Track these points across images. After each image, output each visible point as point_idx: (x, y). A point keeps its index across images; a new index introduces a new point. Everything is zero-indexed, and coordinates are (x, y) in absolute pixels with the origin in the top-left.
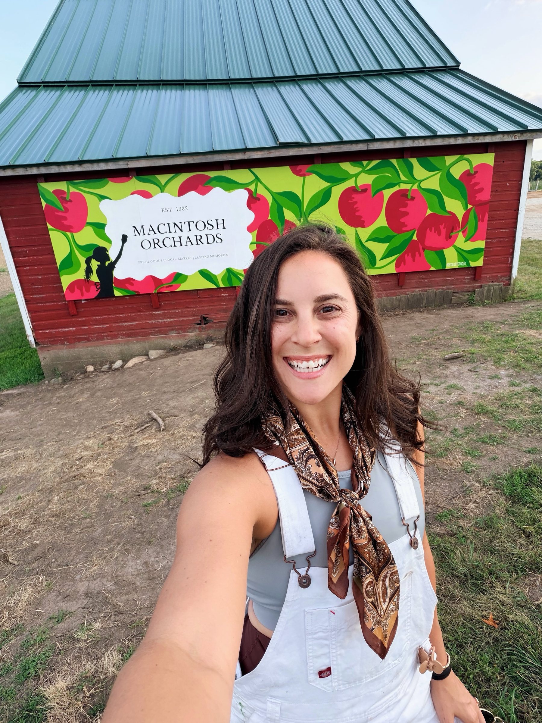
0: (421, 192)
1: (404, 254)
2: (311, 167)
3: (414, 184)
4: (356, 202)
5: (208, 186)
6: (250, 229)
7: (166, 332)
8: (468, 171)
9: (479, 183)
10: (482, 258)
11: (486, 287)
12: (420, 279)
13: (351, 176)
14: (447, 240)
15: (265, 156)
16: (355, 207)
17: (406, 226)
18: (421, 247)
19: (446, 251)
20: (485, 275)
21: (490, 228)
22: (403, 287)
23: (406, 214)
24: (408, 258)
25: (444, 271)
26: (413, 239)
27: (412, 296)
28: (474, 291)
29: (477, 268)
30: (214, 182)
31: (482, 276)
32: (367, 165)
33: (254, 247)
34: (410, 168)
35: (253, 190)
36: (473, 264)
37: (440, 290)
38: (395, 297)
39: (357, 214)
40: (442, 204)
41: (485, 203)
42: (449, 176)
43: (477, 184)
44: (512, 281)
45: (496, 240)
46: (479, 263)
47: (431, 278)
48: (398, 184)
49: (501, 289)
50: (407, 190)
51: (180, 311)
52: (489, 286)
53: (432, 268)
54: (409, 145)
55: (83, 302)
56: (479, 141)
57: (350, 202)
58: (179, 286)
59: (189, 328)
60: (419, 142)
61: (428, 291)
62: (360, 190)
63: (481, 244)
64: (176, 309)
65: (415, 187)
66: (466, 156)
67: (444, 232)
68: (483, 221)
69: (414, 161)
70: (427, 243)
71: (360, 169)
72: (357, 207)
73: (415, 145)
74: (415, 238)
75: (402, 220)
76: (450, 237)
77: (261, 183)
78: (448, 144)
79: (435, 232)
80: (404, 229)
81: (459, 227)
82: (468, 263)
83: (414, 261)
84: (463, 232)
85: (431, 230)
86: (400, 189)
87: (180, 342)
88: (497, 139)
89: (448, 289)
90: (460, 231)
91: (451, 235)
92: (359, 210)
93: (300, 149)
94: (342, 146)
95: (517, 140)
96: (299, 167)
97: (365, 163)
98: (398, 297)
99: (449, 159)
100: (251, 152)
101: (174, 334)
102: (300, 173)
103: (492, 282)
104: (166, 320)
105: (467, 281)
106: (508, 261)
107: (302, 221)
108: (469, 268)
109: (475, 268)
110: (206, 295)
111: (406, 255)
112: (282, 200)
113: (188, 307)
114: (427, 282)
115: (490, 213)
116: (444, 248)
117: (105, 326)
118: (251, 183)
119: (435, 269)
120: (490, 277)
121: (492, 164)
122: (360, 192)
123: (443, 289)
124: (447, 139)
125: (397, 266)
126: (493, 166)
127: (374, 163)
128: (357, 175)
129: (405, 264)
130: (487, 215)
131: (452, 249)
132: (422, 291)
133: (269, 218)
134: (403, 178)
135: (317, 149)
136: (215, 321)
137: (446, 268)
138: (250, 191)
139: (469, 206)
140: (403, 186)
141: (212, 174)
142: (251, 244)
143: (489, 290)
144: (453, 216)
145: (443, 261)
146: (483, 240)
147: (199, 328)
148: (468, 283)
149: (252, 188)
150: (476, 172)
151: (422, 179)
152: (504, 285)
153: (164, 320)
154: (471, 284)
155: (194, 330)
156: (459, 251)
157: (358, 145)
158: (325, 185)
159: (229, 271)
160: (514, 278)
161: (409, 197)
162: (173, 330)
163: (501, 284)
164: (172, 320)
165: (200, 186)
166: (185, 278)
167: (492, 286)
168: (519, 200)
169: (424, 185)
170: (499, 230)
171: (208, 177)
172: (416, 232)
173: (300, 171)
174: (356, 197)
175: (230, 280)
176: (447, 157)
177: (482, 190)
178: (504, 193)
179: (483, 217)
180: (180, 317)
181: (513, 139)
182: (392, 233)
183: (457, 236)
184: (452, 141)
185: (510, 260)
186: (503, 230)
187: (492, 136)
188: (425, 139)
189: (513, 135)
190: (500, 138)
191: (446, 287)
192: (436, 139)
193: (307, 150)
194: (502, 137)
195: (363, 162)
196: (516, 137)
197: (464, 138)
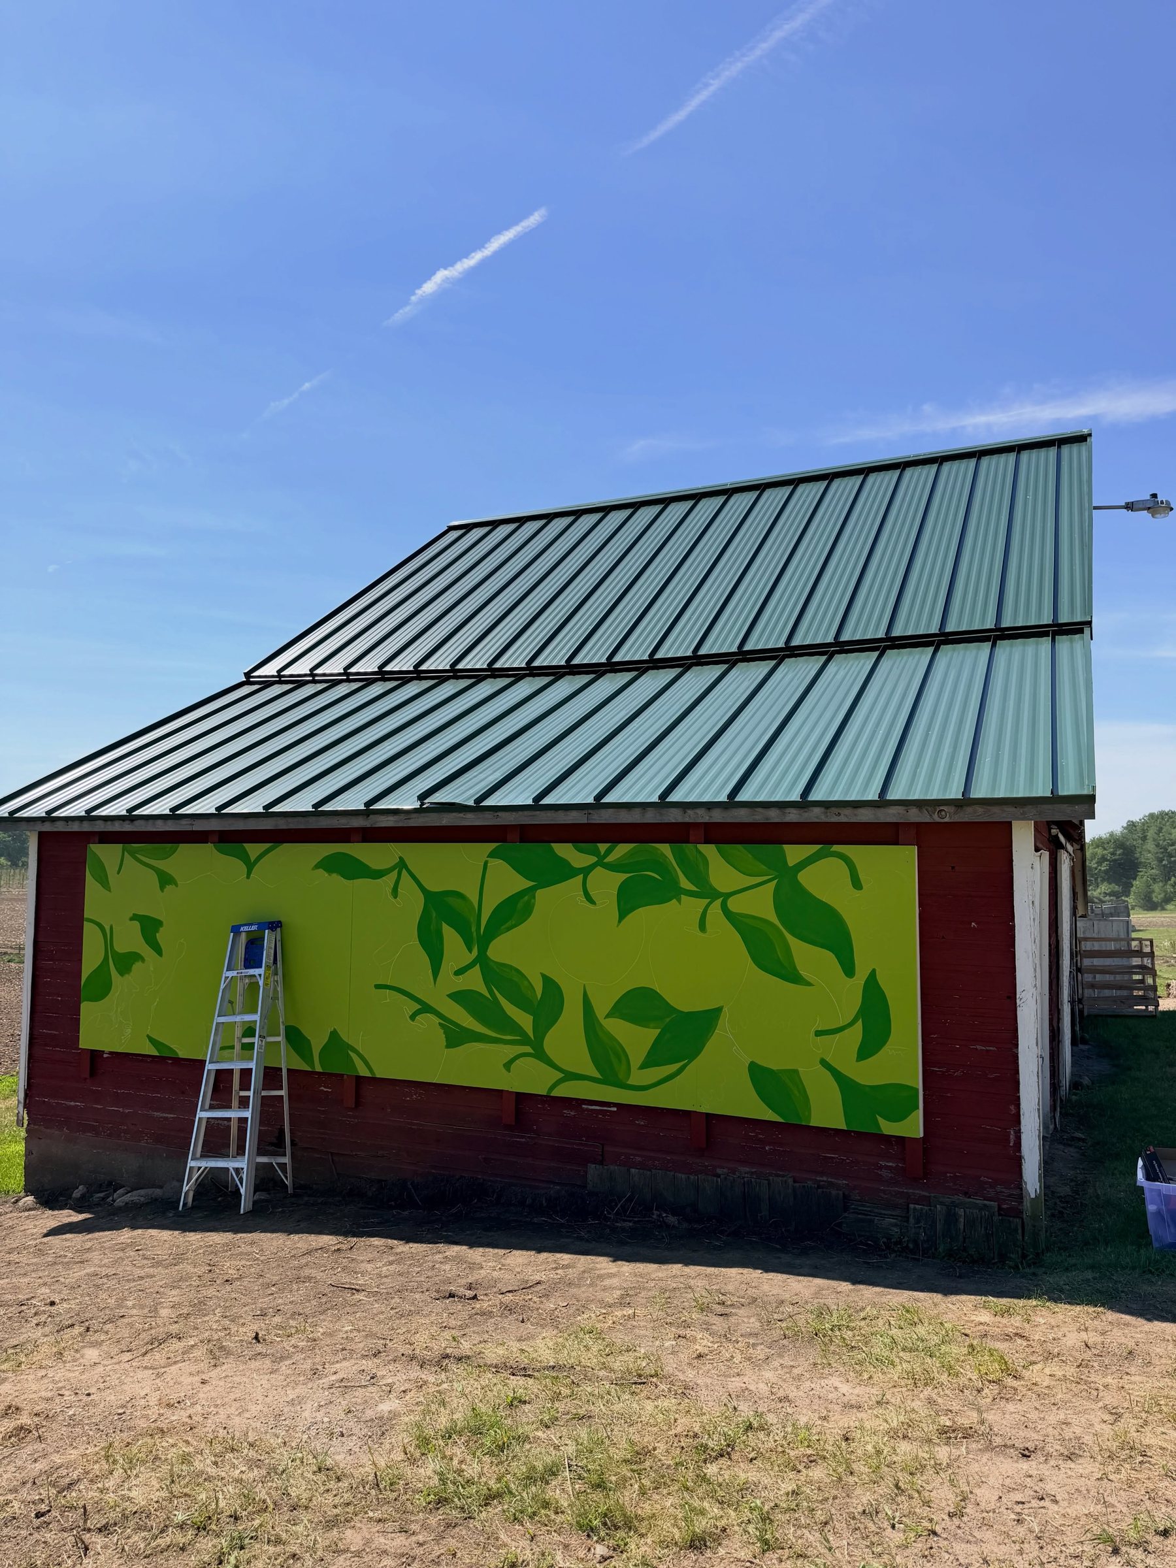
10: (920, 1114)
11: (942, 1204)
13: (575, 872)
15: (401, 824)
25: (806, 1131)
28: (908, 1209)
32: (608, 852)
36: (889, 1128)
37: (807, 1185)
38: (683, 1176)
44: (1027, 1203)
45: (959, 1072)
46: (913, 1127)
48: (676, 897)
49: (991, 1222)
53: (771, 1116)
55: (105, 1056)
56: (843, 819)
60: (695, 813)
61: (771, 1179)
66: (836, 848)
69: (709, 851)
71: (593, 860)
77: (408, 871)
82: (873, 1121)
86: (679, 907)
88: (891, 816)
89: (831, 1184)
94: (538, 813)
95: (947, 820)
97: (603, 847)
98: (692, 1177)
99: (794, 852)
100: (378, 816)
103: (966, 1194)
105: (885, 1174)
106: (1008, 1140)
108: (878, 1137)
109: (899, 1141)
117: (127, 1111)
118: (391, 869)
119: (782, 1120)
120: (956, 1177)
123: (817, 1182)
124: (760, 810)
127: (624, 848)
128: (586, 871)
132: (756, 1174)
134: (686, 884)
135: (490, 817)
137: (811, 1124)
142: (376, 988)
143: (951, 1218)
148: (889, 1182)
151: (730, 890)
152: (999, 1213)
154: (897, 1183)
156: (845, 1083)
157: (568, 812)
159: (333, 1036)
160: (1032, 1196)
163: (993, 1207)
167: (964, 1205)
168: (1014, 969)
169: (735, 905)
176: (788, 849)
184: (774, 817)
185: (1011, 1137)
186: (978, 1047)
187: (876, 809)
188: (709, 809)
189: (936, 810)
190: (899, 813)
191: (825, 1179)
192: (734, 810)
193: (473, 817)
194: (905, 812)
195: (599, 845)
196: (943, 813)
197: (802, 811)
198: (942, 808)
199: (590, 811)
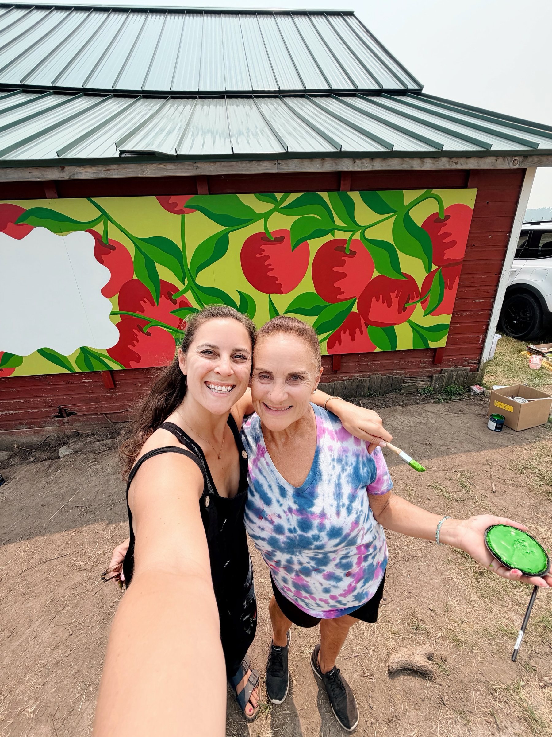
0: (366, 245)
1: (339, 332)
2: (191, 200)
3: (355, 231)
4: (268, 257)
5: (23, 225)
6: (107, 292)
7: (12, 427)
8: (436, 214)
9: (450, 234)
10: (446, 336)
11: (447, 372)
12: (362, 361)
13: (259, 217)
14: (400, 313)
15: (101, 176)
16: (266, 264)
17: (343, 293)
18: (363, 321)
19: (398, 328)
20: (448, 358)
21: (460, 297)
22: (338, 372)
23: (343, 276)
24: (345, 337)
25: (394, 353)
26: (353, 311)
27: (350, 383)
28: (432, 377)
29: (438, 349)
30: (32, 219)
31: (444, 358)
32: (283, 199)
33: (118, 319)
34: (350, 207)
35: (101, 232)
36: (432, 345)
37: (388, 376)
38: (327, 384)
39: (270, 274)
40: (395, 263)
41: (456, 263)
42: (408, 221)
43: (447, 235)
44: (482, 365)
45: (465, 314)
46: (442, 343)
47: (376, 361)
48: (331, 231)
49: (466, 376)
50: (344, 241)
51: (26, 400)
52: (452, 371)
53: (378, 350)
54: (347, 167)
56: (459, 167)
57: (258, 256)
58: (13, 370)
59: (45, 422)
60: (362, 163)
61: (371, 376)
62: (272, 239)
63: (446, 319)
64: (19, 398)
65: (357, 236)
66: (434, 192)
67: (395, 302)
68: (451, 288)
69: (355, 196)
70: (371, 317)
71: (272, 206)
72: (270, 265)
73: (356, 168)
74: (355, 309)
75: (336, 285)
76: (405, 309)
77: (113, 222)
78: (409, 169)
79: (383, 302)
80: (339, 297)
81: (417, 296)
82: (426, 344)
83: (353, 340)
84: (422, 303)
85: (378, 300)
86: (333, 238)
87: (35, 439)
88: (486, 164)
89: (397, 373)
90: (418, 302)
91: (406, 306)
92: (272, 269)
93: (162, 166)
94: (234, 163)
95: (516, 167)
96: (173, 199)
97: (279, 196)
98: (331, 383)
99: (409, 196)
100: (74, 167)
101: (24, 429)
102: (176, 209)
103: (456, 366)
104: (8, 412)
105: (423, 364)
106: (479, 341)
107: (186, 282)
108: (428, 350)
109: (435, 350)
110: (59, 382)
111: (342, 332)
112: (152, 251)
113: (36, 397)
114: (370, 365)
115: (462, 277)
116: (395, 324)
118: (96, 221)
119: (382, 351)
120: (453, 360)
121: (471, 205)
122: (273, 241)
123: (391, 374)
124: (407, 160)
125: (330, 346)
126: (473, 208)
127: (294, 196)
128: (266, 216)
129: (340, 344)
130: (457, 280)
131: (406, 325)
132: (363, 376)
133: (135, 277)
134: (338, 222)
135: (191, 167)
136: (79, 414)
137: (397, 350)
138: (95, 235)
139: (434, 267)
140: (339, 235)
141: (27, 204)
142: (111, 314)
143: (450, 377)
144: (410, 280)
145: (393, 339)
146: (448, 314)
147: (60, 422)
148: (424, 367)
149: (99, 228)
150: (447, 217)
151: (366, 224)
152: (471, 371)
153: (6, 412)
154: (428, 367)
155: (51, 424)
156: (415, 328)
157: (261, 163)
158: (218, 228)
159: (84, 350)
160: (485, 362)
161: (347, 252)
162: (22, 424)
163: (468, 369)
164: (17, 412)
165: (9, 224)
166: (19, 360)
167: (455, 371)
168: (504, 260)
169: (370, 234)
170: (470, 301)
171: (22, 210)
172: (357, 301)
173: (175, 205)
174: (268, 250)
175: (88, 362)
176: (405, 193)
177: (453, 243)
178: (484, 249)
179: (452, 282)
180: (28, 409)
181: (512, 166)
182: (323, 303)
183: (413, 308)
184: (416, 165)
185: (481, 339)
186: (477, 301)
187: (479, 159)
188: (372, 159)
189: (512, 159)
190: (492, 162)
191: (395, 371)
192: (390, 160)
193: (174, 167)
194: (495, 161)
195: (276, 194)
196: (516, 162)
197: (435, 160)
198: (516, 158)
199: (280, 162)
